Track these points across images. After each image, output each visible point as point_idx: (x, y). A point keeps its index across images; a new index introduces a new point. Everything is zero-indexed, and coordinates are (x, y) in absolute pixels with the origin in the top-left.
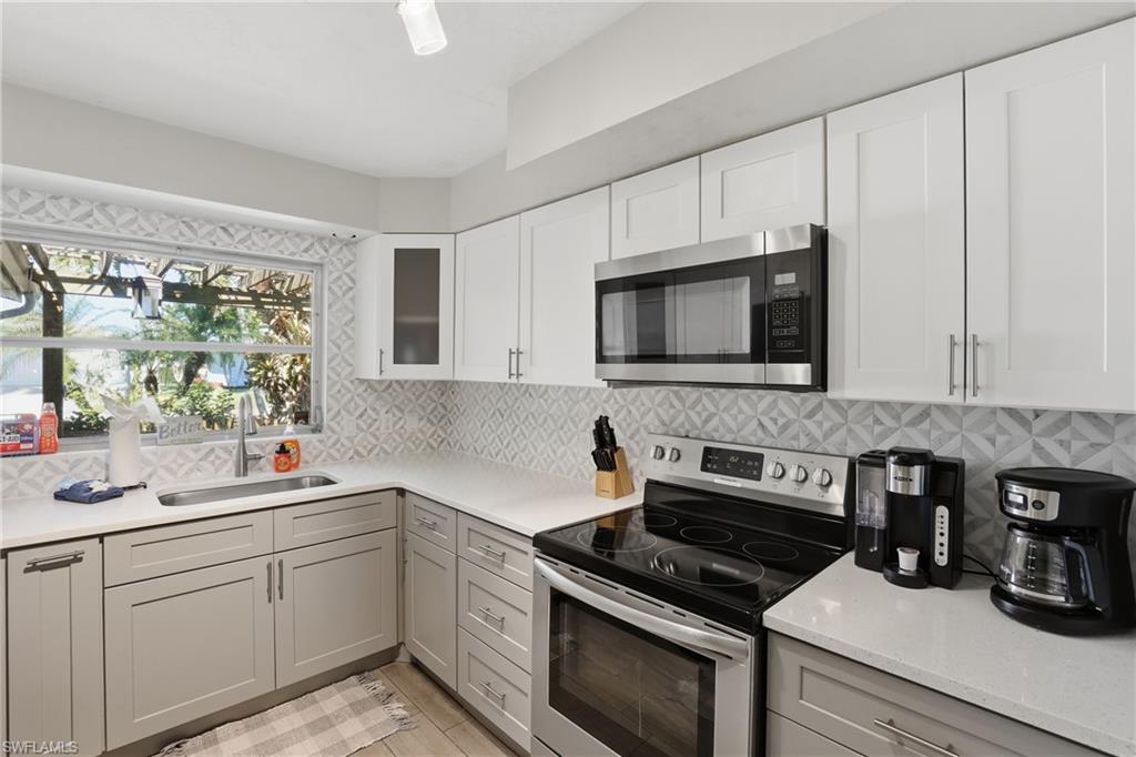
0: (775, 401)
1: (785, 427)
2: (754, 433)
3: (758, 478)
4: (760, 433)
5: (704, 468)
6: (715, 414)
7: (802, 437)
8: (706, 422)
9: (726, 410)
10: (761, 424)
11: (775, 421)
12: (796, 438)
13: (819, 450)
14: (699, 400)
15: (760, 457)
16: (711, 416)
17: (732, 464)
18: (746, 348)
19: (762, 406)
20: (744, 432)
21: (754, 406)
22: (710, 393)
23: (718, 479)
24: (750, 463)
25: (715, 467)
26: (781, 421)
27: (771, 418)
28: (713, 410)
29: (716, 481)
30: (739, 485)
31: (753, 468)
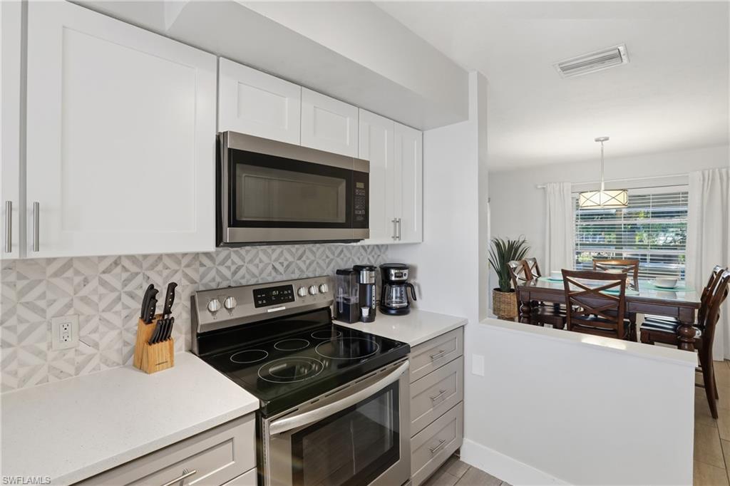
0: (282, 252)
1: (288, 266)
2: (270, 274)
3: (293, 300)
4: (274, 274)
5: (257, 306)
6: (243, 266)
7: (296, 271)
8: (235, 273)
9: (251, 261)
10: (274, 268)
11: (282, 264)
12: (293, 273)
13: (305, 276)
14: (228, 257)
15: (290, 287)
16: (239, 268)
17: (275, 296)
18: (342, 219)
19: (274, 256)
20: (264, 275)
21: (269, 257)
22: (237, 251)
23: (271, 310)
24: (286, 292)
25: (264, 302)
26: (286, 264)
27: (280, 263)
28: (240, 263)
29: (269, 311)
30: (284, 308)
31: (288, 294)
